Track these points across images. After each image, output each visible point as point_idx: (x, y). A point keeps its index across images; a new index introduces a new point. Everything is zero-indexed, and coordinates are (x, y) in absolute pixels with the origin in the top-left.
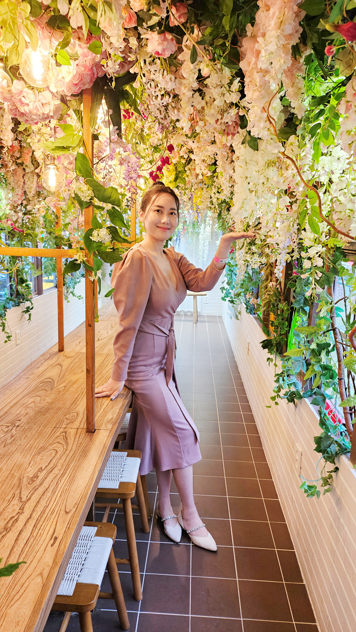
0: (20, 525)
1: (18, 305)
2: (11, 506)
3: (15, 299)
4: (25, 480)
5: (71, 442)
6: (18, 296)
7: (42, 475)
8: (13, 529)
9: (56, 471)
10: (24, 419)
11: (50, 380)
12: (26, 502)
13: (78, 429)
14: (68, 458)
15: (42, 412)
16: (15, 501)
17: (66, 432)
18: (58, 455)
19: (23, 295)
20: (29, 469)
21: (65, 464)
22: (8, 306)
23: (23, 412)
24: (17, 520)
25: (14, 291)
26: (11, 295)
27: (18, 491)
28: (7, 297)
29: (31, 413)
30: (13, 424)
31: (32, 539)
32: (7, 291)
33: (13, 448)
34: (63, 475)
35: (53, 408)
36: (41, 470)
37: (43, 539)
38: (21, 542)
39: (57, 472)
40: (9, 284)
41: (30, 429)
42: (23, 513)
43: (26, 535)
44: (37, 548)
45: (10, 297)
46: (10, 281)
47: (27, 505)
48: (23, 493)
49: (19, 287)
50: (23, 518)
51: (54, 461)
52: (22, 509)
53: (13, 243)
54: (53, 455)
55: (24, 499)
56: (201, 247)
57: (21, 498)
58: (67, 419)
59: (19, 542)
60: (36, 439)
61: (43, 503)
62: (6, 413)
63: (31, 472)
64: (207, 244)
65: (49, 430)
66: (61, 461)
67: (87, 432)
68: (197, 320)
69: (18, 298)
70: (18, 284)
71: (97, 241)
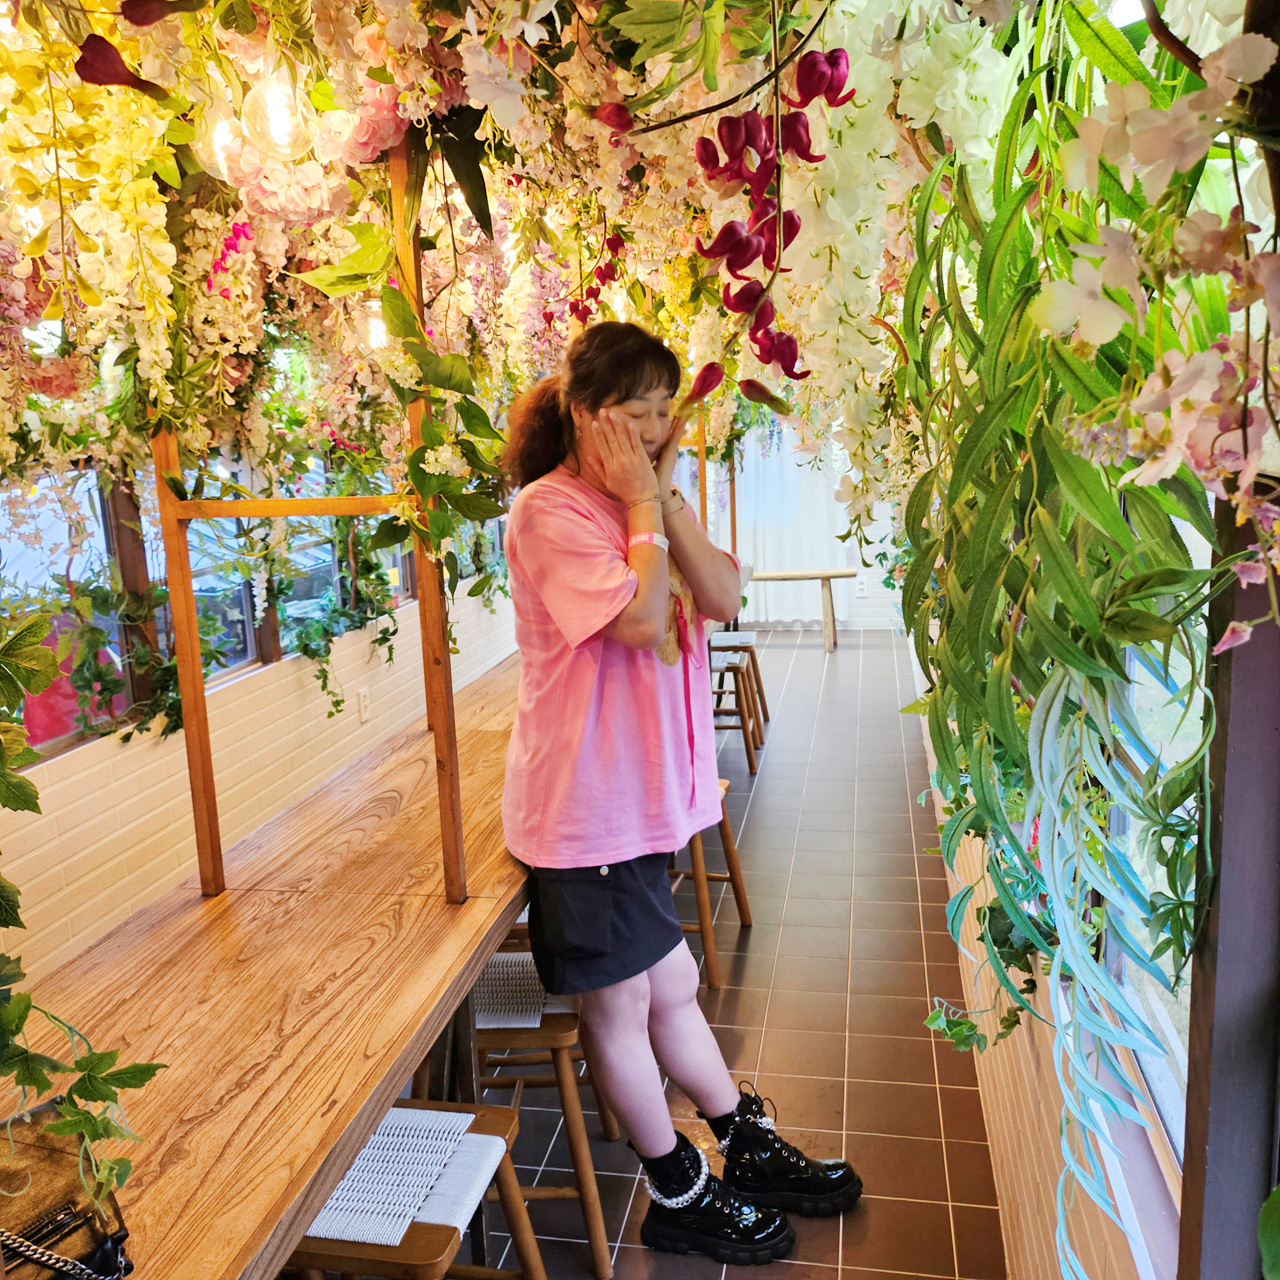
0: (268, 1078)
1: (362, 626)
2: (258, 1044)
3: (352, 612)
4: (296, 996)
5: (407, 923)
6: (360, 605)
7: (331, 988)
8: (253, 1085)
9: (363, 980)
10: (319, 878)
11: (395, 794)
12: (289, 1037)
13: (429, 896)
14: (396, 955)
15: (361, 862)
16: (270, 1036)
17: (401, 904)
18: (375, 950)
19: (371, 601)
20: (308, 977)
21: (386, 967)
22: (336, 630)
23: (319, 863)
24: (264, 1070)
25: (349, 593)
26: (344, 602)
27: (278, 1017)
28: (335, 607)
29: (337, 864)
30: (294, 887)
31: (287, 1103)
32: (334, 594)
33: (286, 934)
34: (377, 986)
35: (385, 855)
36: (334, 977)
37: (308, 1103)
38: (264, 1110)
39: (363, 983)
40: (337, 577)
41: (328, 896)
42: (279, 1056)
43: (275, 1096)
44: (294, 1118)
45: (339, 606)
46: (341, 570)
47: (290, 1043)
48: (288, 1020)
49: (361, 583)
50: (276, 1067)
51: (364, 960)
52: (279, 1049)
53: (341, 477)
54: (365, 949)
55: (288, 1030)
57: (280, 1029)
58: (412, 876)
59: (261, 1108)
60: (335, 918)
61: (323, 1039)
62: (284, 865)
63: (311, 981)
65: (366, 899)
66: (380, 961)
67: (448, 902)
68: (835, 644)
69: (359, 608)
70: (357, 575)
71: (437, 474)
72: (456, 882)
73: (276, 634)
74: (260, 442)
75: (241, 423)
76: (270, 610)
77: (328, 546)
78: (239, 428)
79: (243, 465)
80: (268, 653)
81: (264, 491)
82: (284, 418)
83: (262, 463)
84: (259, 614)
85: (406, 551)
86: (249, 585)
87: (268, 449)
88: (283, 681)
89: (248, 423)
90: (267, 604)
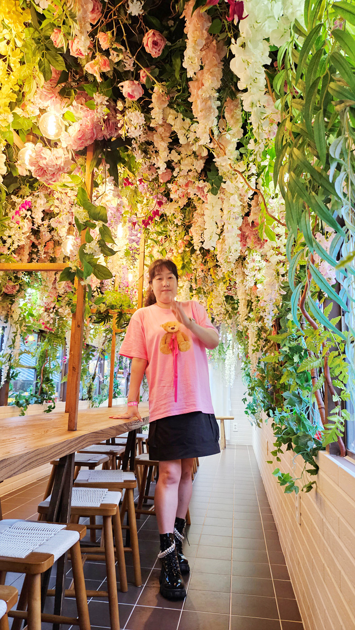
1: (41, 403)
3: (38, 396)
13: (60, 430)
19: (46, 393)
22: (31, 402)
25: (39, 389)
26: (36, 393)
28: (32, 393)
32: (33, 388)
40: (35, 382)
45: (34, 395)
46: (37, 380)
49: (44, 386)
53: (43, 344)
56: (227, 372)
64: (233, 369)
67: (68, 430)
68: (225, 447)
69: (42, 396)
70: (43, 382)
71: (89, 253)
72: (73, 421)
73: (7, 394)
74: (16, 317)
75: (10, 308)
76: (7, 382)
77: (33, 371)
78: (9, 310)
79: (8, 325)
80: (2, 401)
81: (14, 332)
82: (27, 312)
83: (16, 323)
84: (2, 382)
85: (63, 382)
87: (19, 319)
88: (6, 414)
89: (13, 309)
90: (6, 379)
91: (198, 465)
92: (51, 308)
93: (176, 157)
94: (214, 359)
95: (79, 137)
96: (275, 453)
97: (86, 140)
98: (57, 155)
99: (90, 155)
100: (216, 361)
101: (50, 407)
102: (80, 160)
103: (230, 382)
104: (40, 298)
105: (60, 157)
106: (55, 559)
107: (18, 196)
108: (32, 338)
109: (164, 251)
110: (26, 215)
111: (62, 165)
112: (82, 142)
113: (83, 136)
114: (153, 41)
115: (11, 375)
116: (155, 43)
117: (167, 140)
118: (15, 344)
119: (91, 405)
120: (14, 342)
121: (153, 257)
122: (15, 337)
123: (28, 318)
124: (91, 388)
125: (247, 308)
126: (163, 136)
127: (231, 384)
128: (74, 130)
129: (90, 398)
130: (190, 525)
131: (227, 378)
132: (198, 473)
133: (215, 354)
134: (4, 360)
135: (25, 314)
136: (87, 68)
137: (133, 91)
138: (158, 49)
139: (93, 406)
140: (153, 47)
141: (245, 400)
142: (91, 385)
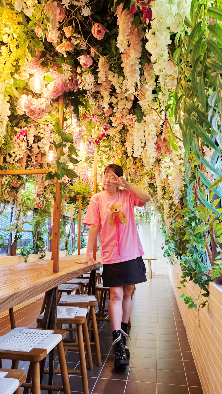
1: (37, 253)
3: (35, 249)
4: (10, 280)
6: (37, 248)
9: (29, 279)
11: (42, 264)
13: (48, 272)
17: (41, 272)
19: (40, 247)
22: (30, 252)
25: (35, 244)
26: (33, 247)
28: (31, 247)
32: (31, 244)
40: (33, 240)
46: (34, 239)
49: (38, 242)
53: (37, 217)
61: (16, 283)
67: (53, 272)
68: (152, 277)
69: (37, 249)
70: (37, 240)
71: (63, 163)
72: (56, 266)
73: (16, 248)
74: (19, 201)
75: (16, 196)
76: (15, 241)
77: (32, 233)
79: (15, 206)
80: (13, 253)
81: (19, 210)
82: (26, 198)
83: (20, 205)
84: (13, 242)
85: (49, 239)
86: (11, 234)
87: (21, 202)
88: (16, 261)
89: (17, 196)
90: (15, 239)
91: (135, 289)
92: (41, 194)
93: (115, 101)
94: (143, 222)
95: (54, 91)
96: (182, 282)
97: (59, 93)
98: (41, 102)
99: (61, 101)
100: (144, 223)
101: (42, 255)
102: (55, 105)
103: (153, 237)
104: (34, 189)
105: (44, 103)
106: (48, 352)
107: (18, 128)
108: (30, 213)
109: (110, 157)
110: (24, 139)
111: (45, 108)
112: (56, 94)
113: (57, 90)
114: (98, 30)
115: (17, 236)
116: (99, 32)
117: (109, 90)
118: (20, 217)
119: (67, 253)
120: (19, 216)
121: (103, 161)
122: (19, 213)
123: (27, 201)
124: (67, 243)
125: (163, 191)
126: (106, 88)
127: (154, 238)
128: (51, 87)
129: (67, 249)
130: (131, 327)
131: (151, 234)
132: (135, 294)
133: (144, 219)
134: (13, 227)
135: (25, 199)
136: (58, 49)
137: (86, 62)
138: (101, 35)
139: (68, 254)
140: (98, 34)
141: (163, 248)
142: (67, 241)
